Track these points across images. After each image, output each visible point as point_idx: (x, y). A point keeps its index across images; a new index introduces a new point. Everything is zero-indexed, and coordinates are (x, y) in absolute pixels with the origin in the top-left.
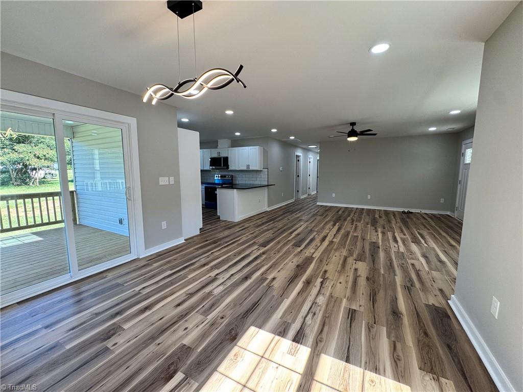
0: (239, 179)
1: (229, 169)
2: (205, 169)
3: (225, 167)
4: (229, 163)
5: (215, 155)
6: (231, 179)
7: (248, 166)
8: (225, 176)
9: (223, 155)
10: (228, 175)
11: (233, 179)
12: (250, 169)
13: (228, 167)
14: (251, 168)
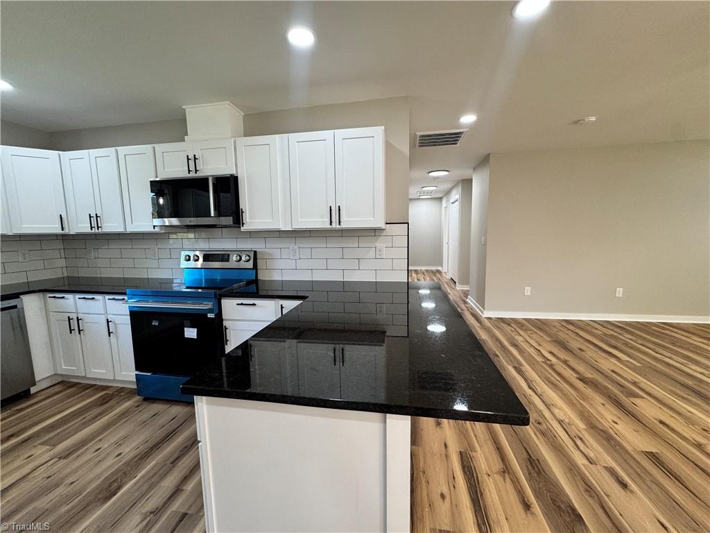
0: (280, 264)
1: (242, 229)
2: (130, 229)
3: (229, 220)
4: (245, 203)
5: (176, 169)
6: (250, 265)
7: (335, 212)
8: (224, 257)
9: (212, 167)
10: (239, 253)
11: (260, 264)
12: (343, 226)
13: (237, 217)
14: (348, 222)
